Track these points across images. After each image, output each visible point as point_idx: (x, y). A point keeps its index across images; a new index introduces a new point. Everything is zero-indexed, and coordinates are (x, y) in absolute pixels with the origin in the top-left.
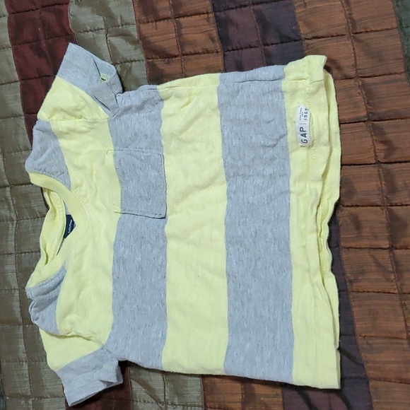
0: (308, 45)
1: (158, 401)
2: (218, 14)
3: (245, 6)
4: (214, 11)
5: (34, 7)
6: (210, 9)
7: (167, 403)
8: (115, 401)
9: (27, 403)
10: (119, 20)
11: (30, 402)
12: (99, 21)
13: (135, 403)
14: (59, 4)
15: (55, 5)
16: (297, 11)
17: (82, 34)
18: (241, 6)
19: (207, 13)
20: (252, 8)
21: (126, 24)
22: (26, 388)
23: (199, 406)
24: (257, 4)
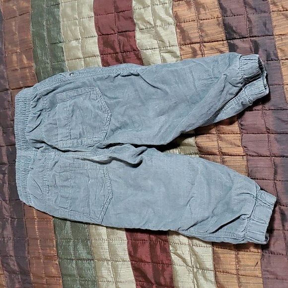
0: (283, 63)
1: (187, 265)
2: (229, 41)
3: (245, 38)
4: (227, 39)
5: (113, 32)
6: (224, 38)
7: (193, 267)
8: (161, 265)
9: (108, 264)
10: (168, 44)
11: (110, 263)
12: (155, 43)
13: (174, 266)
14: (129, 31)
15: (127, 31)
16: (277, 43)
17: (145, 51)
18: (243, 38)
19: (223, 41)
20: (249, 39)
21: (172, 46)
22: (107, 256)
23: (211, 271)
24: (253, 37)
